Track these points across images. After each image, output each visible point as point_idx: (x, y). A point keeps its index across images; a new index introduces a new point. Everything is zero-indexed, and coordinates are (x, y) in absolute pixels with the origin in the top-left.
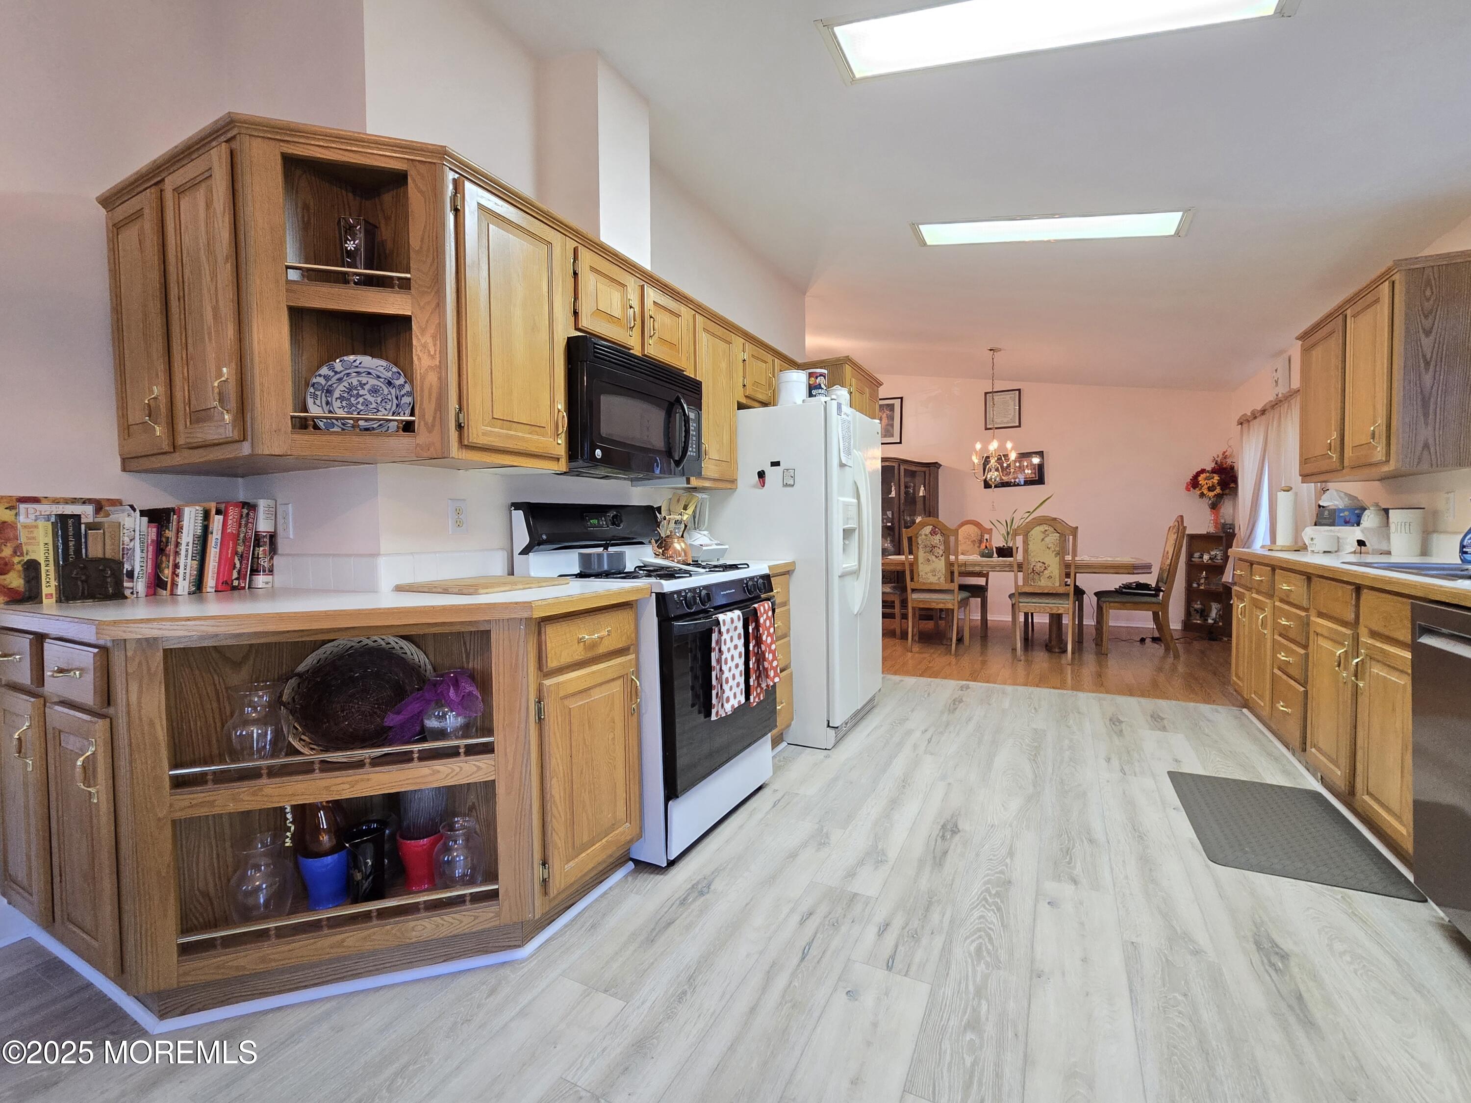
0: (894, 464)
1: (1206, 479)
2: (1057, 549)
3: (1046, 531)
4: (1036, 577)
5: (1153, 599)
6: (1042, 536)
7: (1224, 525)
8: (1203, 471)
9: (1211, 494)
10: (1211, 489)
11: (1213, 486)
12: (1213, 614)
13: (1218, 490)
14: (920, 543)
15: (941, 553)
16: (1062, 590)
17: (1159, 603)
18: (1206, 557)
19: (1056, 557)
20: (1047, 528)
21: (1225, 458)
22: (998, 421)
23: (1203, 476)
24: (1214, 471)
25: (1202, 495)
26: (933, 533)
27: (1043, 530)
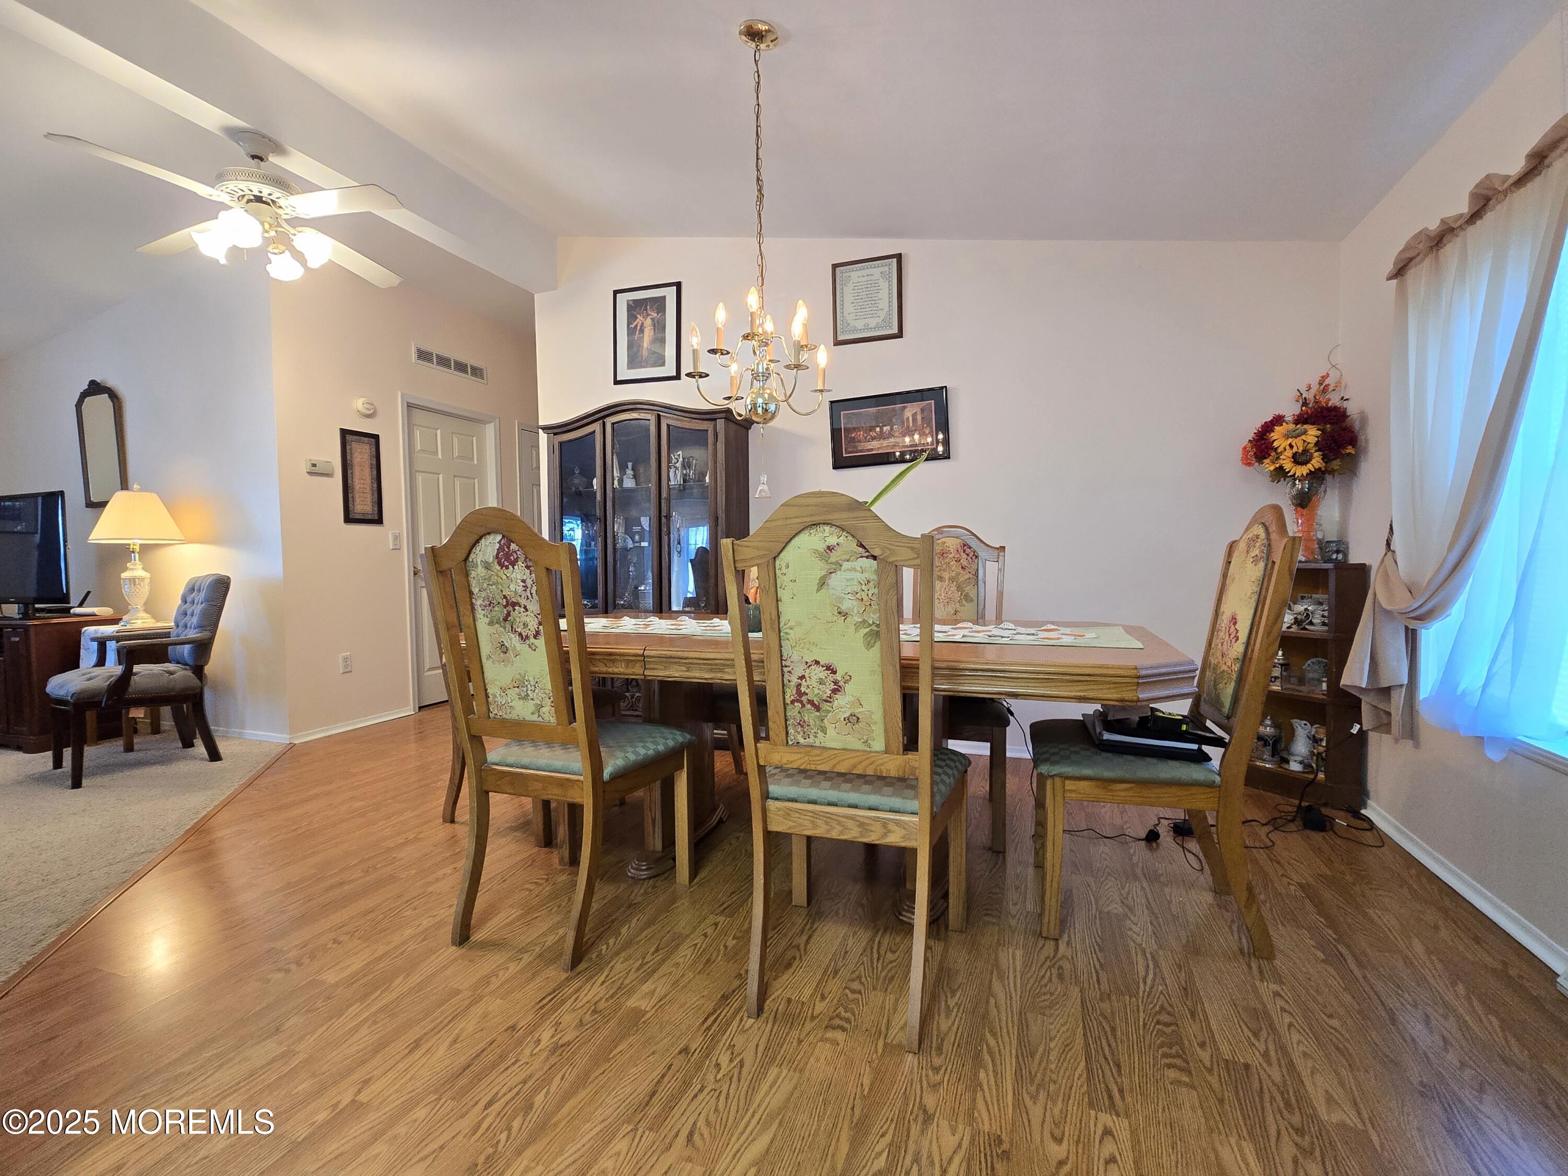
0: (648, 416)
1: (1287, 436)
2: (873, 617)
3: (830, 548)
4: (810, 716)
5: (1194, 772)
6: (819, 570)
7: (1323, 545)
8: (1278, 420)
9: (1302, 471)
10: (1300, 459)
11: (1305, 451)
12: (1301, 747)
13: (1317, 462)
14: (475, 590)
15: (533, 624)
16: (894, 764)
17: (1210, 785)
18: (1288, 618)
19: (869, 646)
20: (832, 541)
21: (1325, 391)
22: (860, 324)
23: (1279, 431)
24: (1301, 420)
25: (1280, 473)
26: (505, 559)
27: (821, 547)
